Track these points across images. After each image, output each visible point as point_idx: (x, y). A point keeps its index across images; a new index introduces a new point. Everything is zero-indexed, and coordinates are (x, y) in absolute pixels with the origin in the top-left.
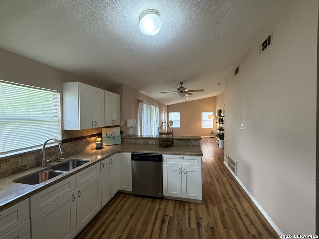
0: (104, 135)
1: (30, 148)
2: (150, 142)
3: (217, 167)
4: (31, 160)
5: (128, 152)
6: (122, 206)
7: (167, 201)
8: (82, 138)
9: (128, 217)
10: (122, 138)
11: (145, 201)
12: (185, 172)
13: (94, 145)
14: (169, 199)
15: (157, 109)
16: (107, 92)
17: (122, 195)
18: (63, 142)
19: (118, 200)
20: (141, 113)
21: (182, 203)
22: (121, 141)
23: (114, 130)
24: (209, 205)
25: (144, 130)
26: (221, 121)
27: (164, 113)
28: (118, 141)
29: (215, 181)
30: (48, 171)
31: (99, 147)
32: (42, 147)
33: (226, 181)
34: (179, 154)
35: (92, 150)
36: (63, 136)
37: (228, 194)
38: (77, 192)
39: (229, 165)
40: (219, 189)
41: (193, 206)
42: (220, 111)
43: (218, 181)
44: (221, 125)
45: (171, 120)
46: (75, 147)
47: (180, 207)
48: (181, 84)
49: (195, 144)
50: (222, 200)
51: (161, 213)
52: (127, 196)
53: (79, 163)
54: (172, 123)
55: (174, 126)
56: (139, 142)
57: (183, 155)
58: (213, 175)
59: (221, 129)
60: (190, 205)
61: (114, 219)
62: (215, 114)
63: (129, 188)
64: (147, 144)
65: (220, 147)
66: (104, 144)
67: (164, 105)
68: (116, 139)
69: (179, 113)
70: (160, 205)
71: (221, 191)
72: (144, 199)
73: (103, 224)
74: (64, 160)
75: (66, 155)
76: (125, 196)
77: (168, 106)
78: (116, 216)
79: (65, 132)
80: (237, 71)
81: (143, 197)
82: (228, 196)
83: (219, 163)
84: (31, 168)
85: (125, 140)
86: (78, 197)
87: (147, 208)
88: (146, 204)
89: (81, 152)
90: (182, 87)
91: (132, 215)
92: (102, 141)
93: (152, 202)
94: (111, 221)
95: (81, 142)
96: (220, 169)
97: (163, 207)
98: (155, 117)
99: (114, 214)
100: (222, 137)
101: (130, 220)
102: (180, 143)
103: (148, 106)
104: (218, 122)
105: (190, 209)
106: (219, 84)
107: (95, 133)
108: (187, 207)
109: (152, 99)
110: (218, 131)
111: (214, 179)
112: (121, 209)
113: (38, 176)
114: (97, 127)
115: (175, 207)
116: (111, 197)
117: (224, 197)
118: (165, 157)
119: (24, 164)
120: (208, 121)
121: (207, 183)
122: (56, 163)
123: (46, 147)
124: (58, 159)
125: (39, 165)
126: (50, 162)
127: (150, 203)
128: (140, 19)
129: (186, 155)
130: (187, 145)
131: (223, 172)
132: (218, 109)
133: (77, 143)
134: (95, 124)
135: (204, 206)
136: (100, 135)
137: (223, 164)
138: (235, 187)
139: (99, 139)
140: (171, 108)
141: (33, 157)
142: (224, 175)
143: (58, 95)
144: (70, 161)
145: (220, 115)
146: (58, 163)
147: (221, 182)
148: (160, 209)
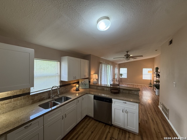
0: (80, 83)
1: (46, 89)
2: (105, 89)
3: (153, 110)
4: (46, 95)
5: (92, 94)
6: (88, 125)
7: (114, 127)
8: (69, 84)
9: (90, 133)
10: (90, 85)
11: (100, 124)
12: (127, 112)
13: (75, 88)
14: (115, 127)
15: (112, 67)
16: (82, 60)
17: (88, 118)
18: (60, 86)
19: (86, 120)
20: (101, 70)
21: (124, 131)
22: (89, 87)
23: (85, 80)
24: (144, 138)
25: (103, 80)
26: (158, 76)
27: (116, 69)
28: (88, 86)
29: (150, 120)
30: (53, 102)
31: (77, 90)
32: (51, 89)
33: (160, 122)
34: (122, 100)
35: (74, 91)
36: (60, 84)
37: (160, 133)
38: (65, 115)
39: (163, 109)
40: (153, 126)
41: (131, 136)
42: (157, 69)
43: (153, 121)
44: (157, 79)
45: (121, 72)
46: (66, 89)
47: (122, 134)
48: (127, 52)
49: (135, 93)
50: (155, 136)
51: (109, 135)
52: (91, 119)
53: (67, 99)
54: (121, 75)
55: (123, 77)
56: (99, 88)
57: (125, 101)
58: (148, 115)
59: (158, 81)
60: (129, 134)
61: (82, 132)
62: (153, 70)
63: (92, 115)
64: (103, 90)
65: (157, 94)
66: (80, 88)
67: (116, 64)
68: (86, 85)
69: (126, 69)
70: (110, 130)
71: (154, 129)
72: (100, 123)
73: (77, 133)
74: (60, 96)
75: (62, 93)
76: (89, 119)
77: (119, 64)
78: (84, 130)
79: (61, 82)
80: (171, 42)
81: (100, 122)
82: (160, 134)
83: (154, 106)
84: (47, 99)
85: (91, 86)
86: (65, 117)
87: (101, 130)
88: (101, 126)
89: (68, 92)
90: (127, 54)
91: (92, 132)
92: (79, 86)
93: (105, 126)
94: (81, 133)
95: (69, 87)
96: (155, 111)
97: (111, 131)
98: (110, 72)
99: (83, 129)
100: (158, 87)
101: (91, 135)
102: (124, 91)
103: (106, 65)
104: (155, 76)
105: (129, 137)
106: (157, 50)
107: (76, 82)
108: (127, 136)
109: (109, 61)
110: (155, 83)
111: (150, 118)
112: (86, 127)
113: (49, 104)
114: (76, 79)
115: (119, 134)
116: (82, 118)
117: (156, 134)
118: (113, 100)
119: (44, 97)
120: (147, 74)
121: (144, 120)
122: (57, 98)
123: (53, 89)
124: (58, 96)
125: (49, 98)
126: (54, 97)
127: (103, 127)
128: (98, 22)
129: (128, 101)
130: (129, 93)
131: (157, 114)
132: (155, 67)
133: (66, 87)
134: (75, 78)
135: (140, 137)
136: (78, 83)
137: (158, 108)
138: (166, 128)
139: (78, 85)
140: (121, 66)
141: (47, 94)
142: (158, 117)
143: (59, 63)
144: (63, 96)
145: (157, 71)
146: (58, 97)
147: (155, 122)
148: (109, 132)
